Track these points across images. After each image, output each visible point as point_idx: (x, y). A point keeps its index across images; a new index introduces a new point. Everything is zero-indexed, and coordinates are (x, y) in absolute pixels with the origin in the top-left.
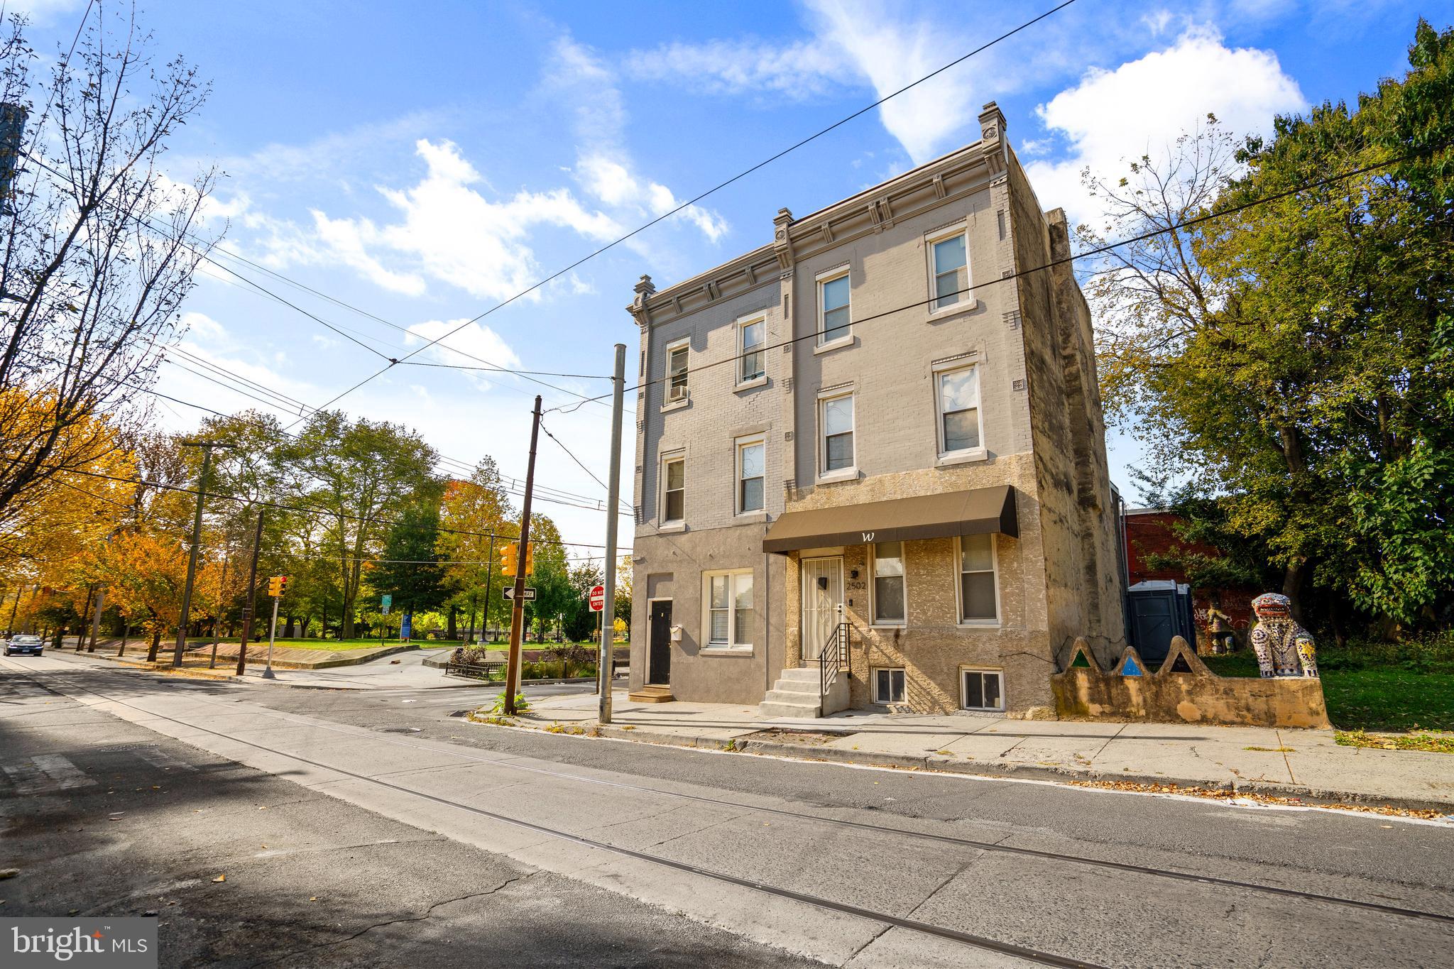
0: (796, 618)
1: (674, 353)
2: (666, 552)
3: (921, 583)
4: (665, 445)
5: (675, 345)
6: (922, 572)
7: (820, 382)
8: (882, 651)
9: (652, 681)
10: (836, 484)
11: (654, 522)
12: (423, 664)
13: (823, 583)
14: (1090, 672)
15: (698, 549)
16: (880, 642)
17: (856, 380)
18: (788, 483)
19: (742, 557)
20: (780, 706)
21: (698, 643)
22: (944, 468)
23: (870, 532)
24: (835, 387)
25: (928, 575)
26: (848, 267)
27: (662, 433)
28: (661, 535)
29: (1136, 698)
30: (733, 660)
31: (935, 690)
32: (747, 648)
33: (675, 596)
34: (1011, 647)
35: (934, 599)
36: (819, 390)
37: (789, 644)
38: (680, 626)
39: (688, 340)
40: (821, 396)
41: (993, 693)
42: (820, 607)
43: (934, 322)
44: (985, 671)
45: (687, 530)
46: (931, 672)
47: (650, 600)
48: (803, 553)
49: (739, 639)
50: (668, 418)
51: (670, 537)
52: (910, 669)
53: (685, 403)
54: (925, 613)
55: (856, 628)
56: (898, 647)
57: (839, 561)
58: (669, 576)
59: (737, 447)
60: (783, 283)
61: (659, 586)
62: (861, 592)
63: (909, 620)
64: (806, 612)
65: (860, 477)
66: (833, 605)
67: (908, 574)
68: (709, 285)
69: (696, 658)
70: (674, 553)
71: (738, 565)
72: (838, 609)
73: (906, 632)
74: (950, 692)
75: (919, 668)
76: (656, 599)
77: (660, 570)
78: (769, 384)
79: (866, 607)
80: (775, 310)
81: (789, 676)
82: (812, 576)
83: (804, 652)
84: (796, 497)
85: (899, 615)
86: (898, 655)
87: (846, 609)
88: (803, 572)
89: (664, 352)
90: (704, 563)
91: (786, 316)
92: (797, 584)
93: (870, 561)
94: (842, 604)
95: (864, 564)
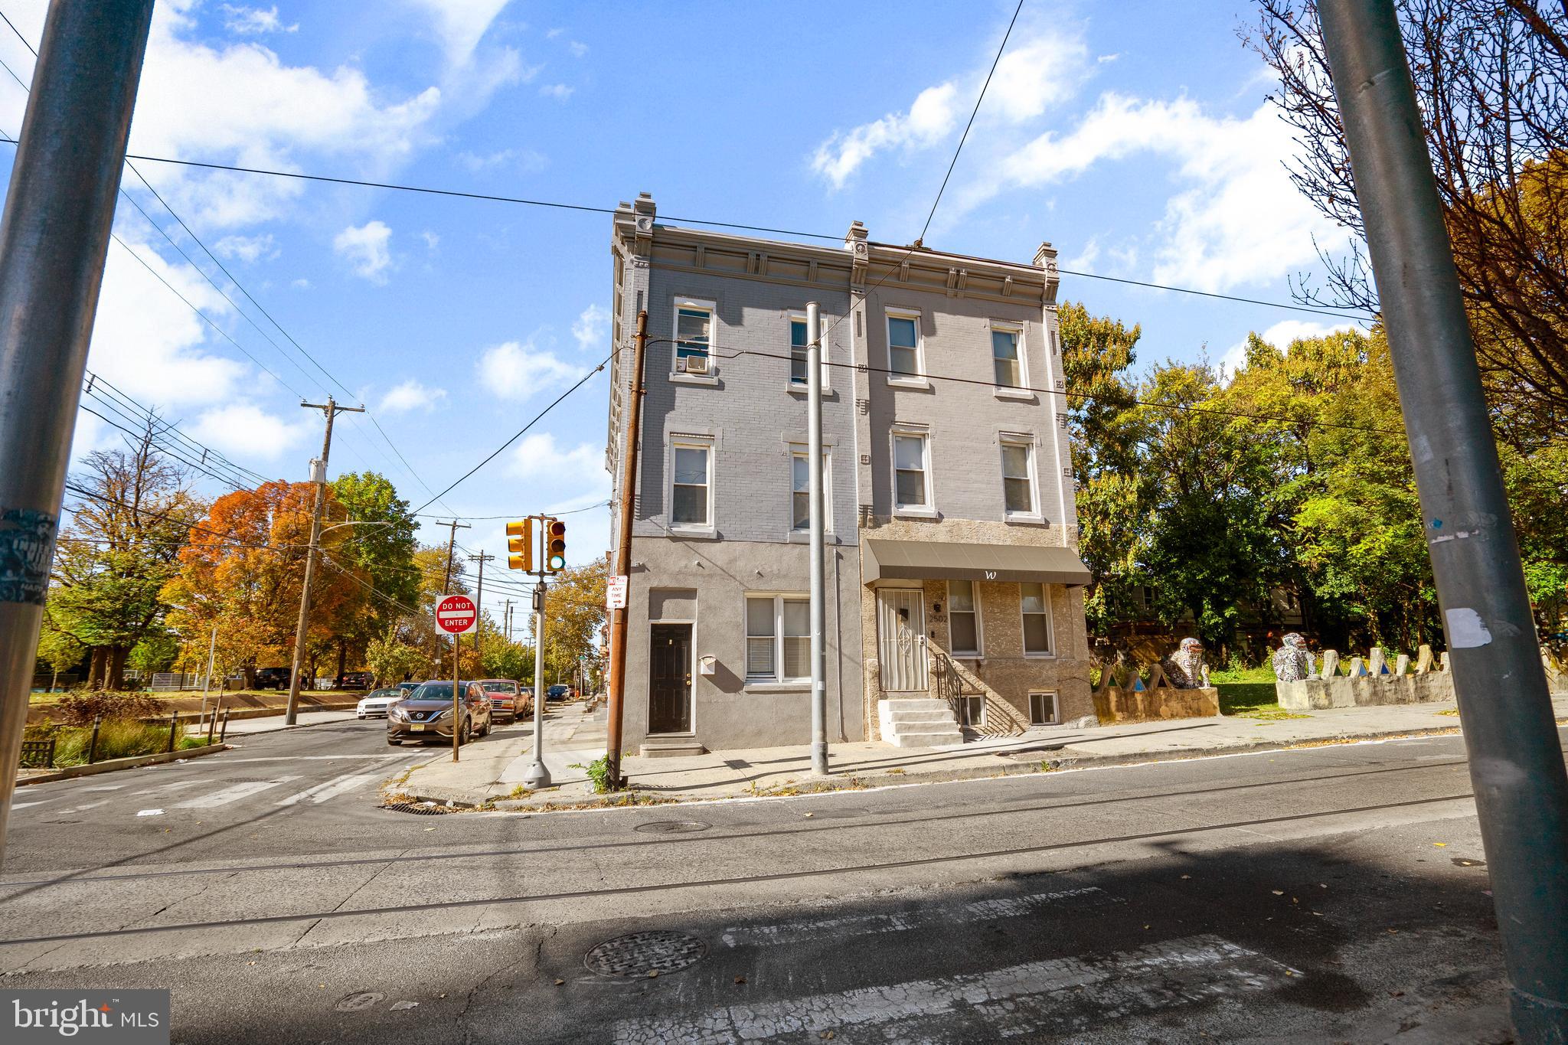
0: (874, 648)
1: (682, 312)
2: (683, 563)
3: (995, 619)
4: (676, 423)
5: (690, 304)
6: (996, 610)
7: (895, 414)
8: (965, 680)
10: (913, 519)
11: (660, 520)
13: (904, 613)
14: (1117, 690)
15: (740, 564)
17: (932, 424)
18: (864, 509)
21: (740, 677)
22: (1011, 524)
23: (992, 571)
24: (908, 424)
25: (1001, 612)
26: (918, 313)
27: (671, 407)
28: (675, 539)
29: (1140, 707)
31: (1014, 712)
32: (807, 681)
33: (696, 619)
34: (1066, 674)
35: (1006, 634)
36: (893, 421)
37: (868, 675)
38: (712, 656)
39: (709, 303)
40: (892, 428)
41: (1049, 710)
42: (899, 637)
43: (1001, 399)
44: (1044, 692)
46: (1009, 697)
47: (651, 622)
49: (791, 671)
50: (680, 392)
51: (690, 543)
52: (990, 693)
53: (713, 381)
54: (999, 645)
56: (979, 676)
57: (919, 594)
58: (689, 594)
59: (791, 454)
60: (854, 298)
61: (668, 605)
62: (942, 625)
63: (987, 652)
64: (885, 642)
65: (938, 519)
66: (913, 638)
67: (984, 611)
68: (758, 255)
69: (737, 695)
70: (699, 564)
71: (798, 588)
72: (920, 640)
73: (986, 662)
74: (1022, 712)
75: (999, 693)
76: (662, 621)
77: (673, 584)
78: (835, 397)
79: (946, 639)
80: (839, 321)
81: (899, 707)
82: (891, 607)
83: (884, 683)
84: (871, 524)
85: (975, 647)
86: (981, 683)
87: (929, 641)
88: (880, 601)
89: (670, 304)
90: (748, 581)
91: (860, 334)
92: (874, 613)
93: (948, 597)
94: (924, 636)
95: (945, 599)
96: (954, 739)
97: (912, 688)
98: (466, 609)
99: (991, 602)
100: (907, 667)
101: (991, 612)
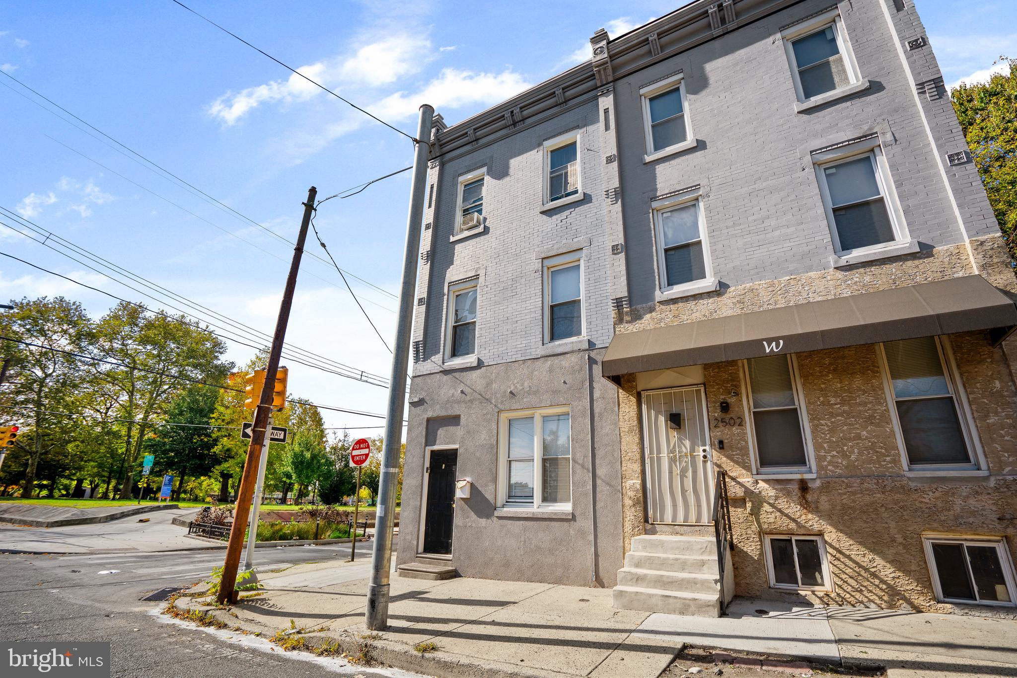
0: (637, 467)
1: (465, 186)
2: (451, 392)
3: (832, 415)
4: (453, 274)
5: (470, 176)
6: (833, 400)
7: (656, 190)
8: (780, 511)
9: (427, 550)
10: (685, 299)
11: (437, 358)
12: (173, 523)
13: (675, 420)
15: (495, 386)
16: (777, 498)
17: (703, 182)
18: (618, 303)
19: (555, 392)
20: (651, 596)
21: (492, 501)
22: (849, 267)
24: (674, 194)
25: (842, 403)
26: (681, 76)
27: (451, 263)
28: (445, 372)
30: (544, 523)
31: (888, 572)
32: (564, 507)
33: (462, 443)
35: (858, 437)
36: (654, 198)
37: (628, 502)
38: (469, 479)
39: (485, 169)
40: (655, 205)
41: (990, 577)
42: (672, 451)
44: (968, 539)
45: (480, 364)
46: (874, 543)
47: (427, 448)
48: (641, 383)
49: (548, 496)
50: (458, 248)
51: (457, 375)
52: (832, 535)
53: (481, 229)
55: (733, 479)
56: (806, 505)
57: (698, 391)
58: (454, 420)
59: (545, 269)
60: (601, 100)
61: (441, 432)
62: (735, 430)
63: (820, 467)
64: (652, 459)
65: (721, 289)
66: (693, 450)
67: (809, 403)
68: (512, 112)
69: (489, 521)
70: (462, 392)
71: (549, 403)
72: (702, 454)
73: (818, 483)
74: (907, 572)
75: (850, 536)
76: (436, 448)
77: (443, 413)
78: (587, 199)
79: (745, 451)
80: (590, 128)
81: (644, 548)
82: (658, 413)
83: (650, 513)
84: (629, 318)
85: (801, 460)
86: (810, 516)
87: (715, 455)
88: (644, 407)
89: (455, 184)
90: (502, 402)
91: (607, 128)
92: (635, 423)
93: (745, 390)
94: (707, 448)
95: (737, 394)
96: (701, 608)
97: (692, 519)
98: (365, 448)
99: (822, 390)
100: (684, 491)
101: (823, 403)
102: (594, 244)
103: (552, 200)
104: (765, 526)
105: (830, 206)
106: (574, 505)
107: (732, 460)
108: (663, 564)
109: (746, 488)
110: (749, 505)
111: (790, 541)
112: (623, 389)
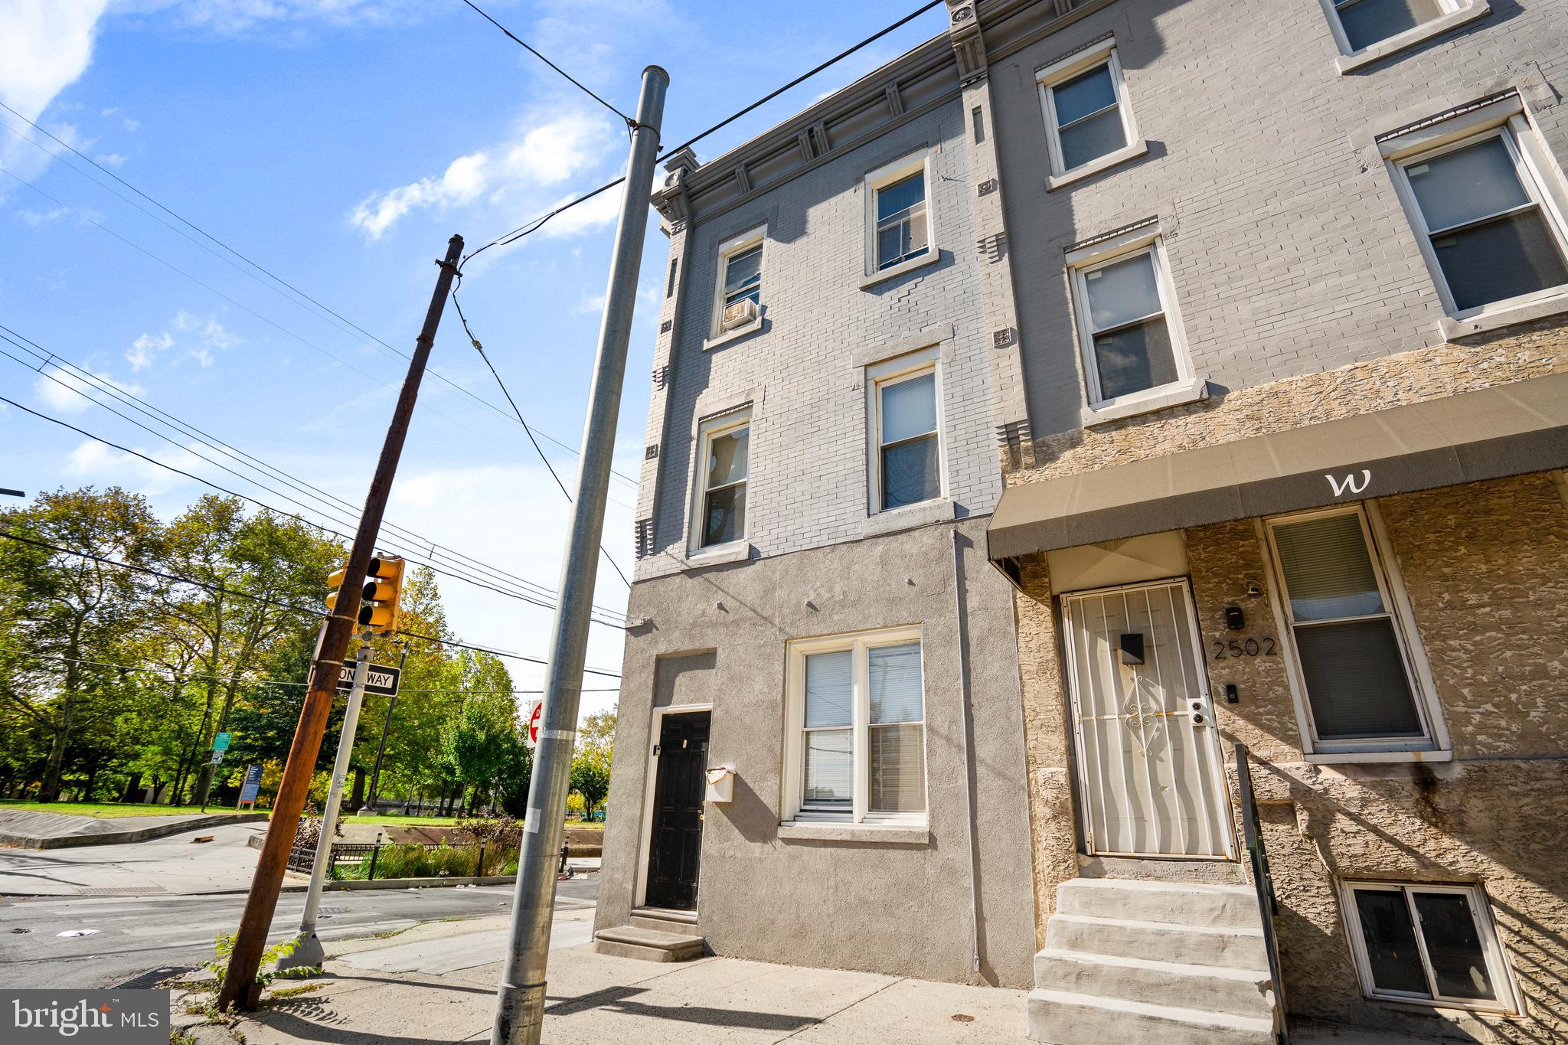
0: (1058, 741)
1: (731, 260)
2: (701, 607)
3: (1473, 628)
4: (706, 403)
5: (739, 244)
6: (1473, 599)
7: (1074, 233)
8: (1374, 829)
9: (652, 900)
10: (1140, 419)
11: (678, 549)
12: (250, 844)
13: (1133, 647)
15: (780, 594)
16: (1365, 802)
17: (1164, 211)
18: (1010, 434)
19: (893, 601)
20: (1113, 1016)
21: (774, 809)
23: (1356, 469)
24: (1109, 236)
25: (1496, 604)
26: (1111, 42)
27: (705, 385)
28: (691, 573)
30: (874, 853)
32: (913, 821)
33: (719, 700)
35: (1542, 673)
36: (1071, 247)
37: (1042, 811)
38: (730, 767)
39: (764, 228)
40: (1071, 258)
42: (1130, 709)
45: (753, 556)
47: (659, 711)
48: (1060, 581)
49: (881, 799)
50: (717, 359)
51: (711, 576)
53: (756, 325)
54: (1515, 713)
55: (1263, 763)
56: (1434, 817)
57: (1177, 591)
58: (705, 659)
59: (871, 384)
60: (965, 95)
61: (682, 681)
62: (1261, 663)
63: (1458, 739)
64: (1087, 725)
65: (1213, 396)
66: (1172, 706)
67: (1417, 608)
68: (811, 131)
69: (768, 847)
70: (721, 607)
71: (881, 621)
72: (1192, 713)
73: (1458, 771)
75: (1542, 883)
76: (673, 709)
77: (685, 646)
78: (945, 259)
79: (1284, 707)
80: (948, 145)
81: (1086, 905)
82: (1095, 635)
83: (1089, 834)
84: (1030, 460)
85: (1408, 723)
86: (1446, 842)
87: (1222, 714)
88: (1068, 625)
89: (713, 257)
90: (792, 623)
91: (979, 137)
92: (1052, 655)
93: (1275, 584)
94: (1203, 700)
95: (1260, 592)
97: (1179, 847)
99: (1445, 578)
100: (1157, 789)
101: (1450, 605)
102: (961, 333)
103: (881, 268)
104: (1344, 863)
105: (1426, 231)
106: (933, 817)
107: (1258, 724)
108: (1131, 943)
109: (1293, 782)
110: (1303, 817)
111: (1401, 896)
112: (1024, 590)
